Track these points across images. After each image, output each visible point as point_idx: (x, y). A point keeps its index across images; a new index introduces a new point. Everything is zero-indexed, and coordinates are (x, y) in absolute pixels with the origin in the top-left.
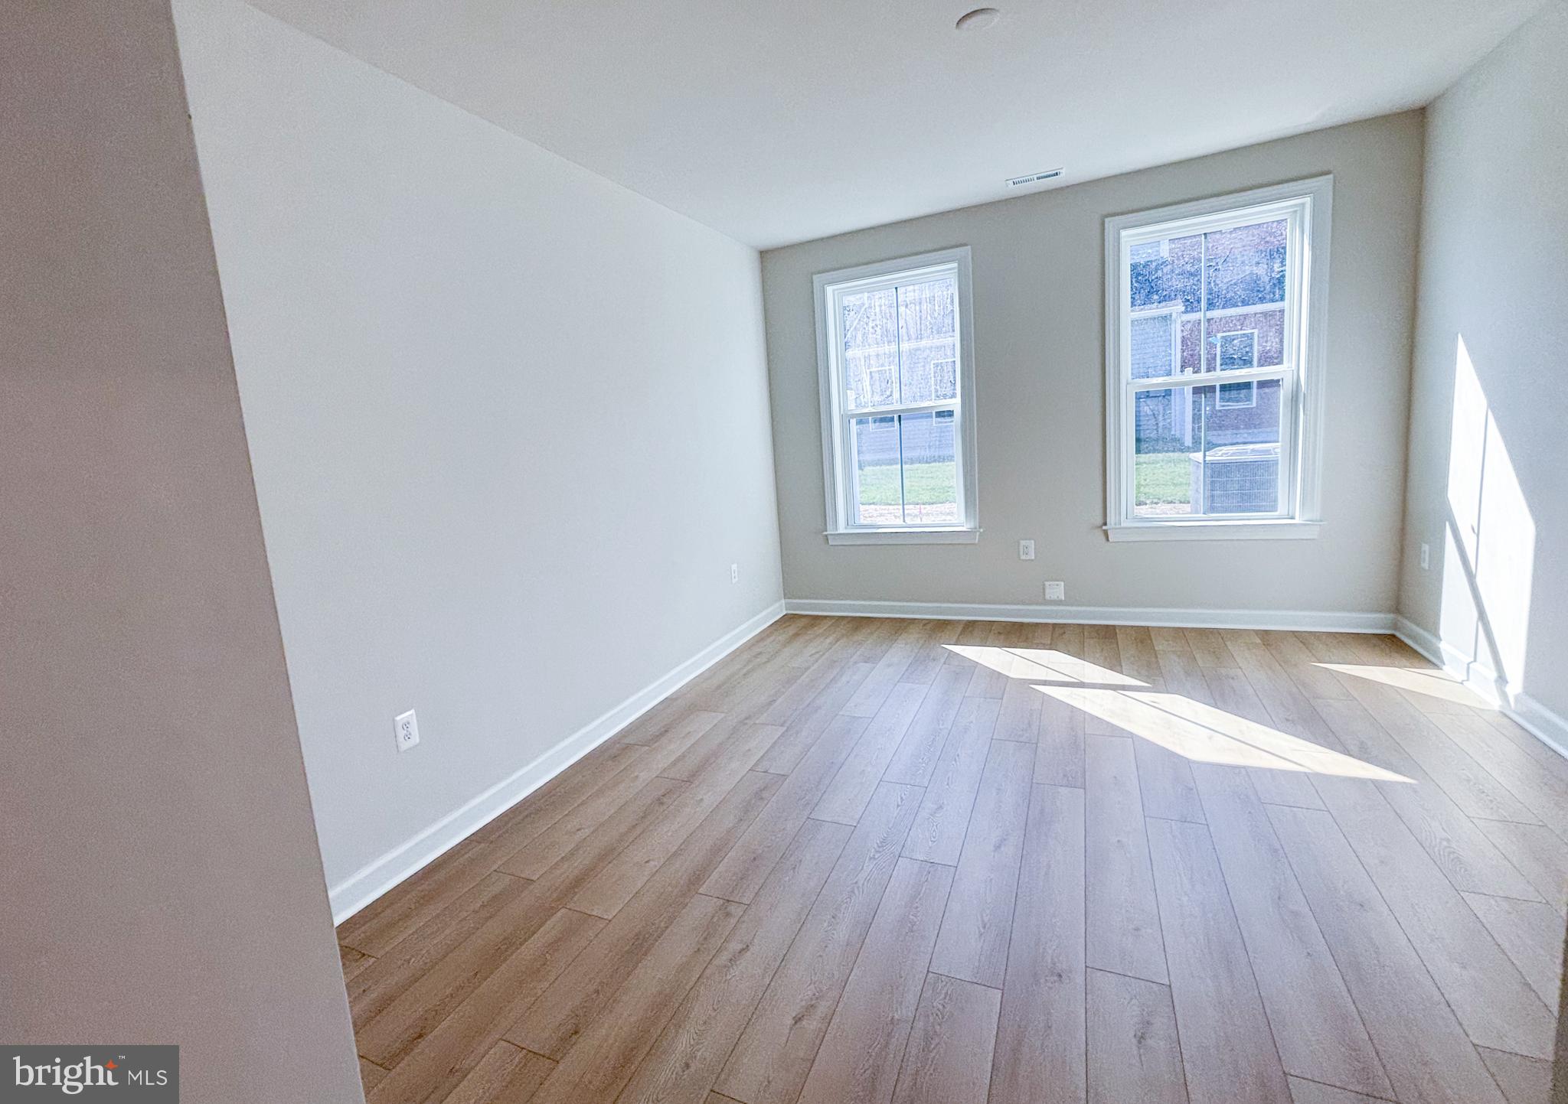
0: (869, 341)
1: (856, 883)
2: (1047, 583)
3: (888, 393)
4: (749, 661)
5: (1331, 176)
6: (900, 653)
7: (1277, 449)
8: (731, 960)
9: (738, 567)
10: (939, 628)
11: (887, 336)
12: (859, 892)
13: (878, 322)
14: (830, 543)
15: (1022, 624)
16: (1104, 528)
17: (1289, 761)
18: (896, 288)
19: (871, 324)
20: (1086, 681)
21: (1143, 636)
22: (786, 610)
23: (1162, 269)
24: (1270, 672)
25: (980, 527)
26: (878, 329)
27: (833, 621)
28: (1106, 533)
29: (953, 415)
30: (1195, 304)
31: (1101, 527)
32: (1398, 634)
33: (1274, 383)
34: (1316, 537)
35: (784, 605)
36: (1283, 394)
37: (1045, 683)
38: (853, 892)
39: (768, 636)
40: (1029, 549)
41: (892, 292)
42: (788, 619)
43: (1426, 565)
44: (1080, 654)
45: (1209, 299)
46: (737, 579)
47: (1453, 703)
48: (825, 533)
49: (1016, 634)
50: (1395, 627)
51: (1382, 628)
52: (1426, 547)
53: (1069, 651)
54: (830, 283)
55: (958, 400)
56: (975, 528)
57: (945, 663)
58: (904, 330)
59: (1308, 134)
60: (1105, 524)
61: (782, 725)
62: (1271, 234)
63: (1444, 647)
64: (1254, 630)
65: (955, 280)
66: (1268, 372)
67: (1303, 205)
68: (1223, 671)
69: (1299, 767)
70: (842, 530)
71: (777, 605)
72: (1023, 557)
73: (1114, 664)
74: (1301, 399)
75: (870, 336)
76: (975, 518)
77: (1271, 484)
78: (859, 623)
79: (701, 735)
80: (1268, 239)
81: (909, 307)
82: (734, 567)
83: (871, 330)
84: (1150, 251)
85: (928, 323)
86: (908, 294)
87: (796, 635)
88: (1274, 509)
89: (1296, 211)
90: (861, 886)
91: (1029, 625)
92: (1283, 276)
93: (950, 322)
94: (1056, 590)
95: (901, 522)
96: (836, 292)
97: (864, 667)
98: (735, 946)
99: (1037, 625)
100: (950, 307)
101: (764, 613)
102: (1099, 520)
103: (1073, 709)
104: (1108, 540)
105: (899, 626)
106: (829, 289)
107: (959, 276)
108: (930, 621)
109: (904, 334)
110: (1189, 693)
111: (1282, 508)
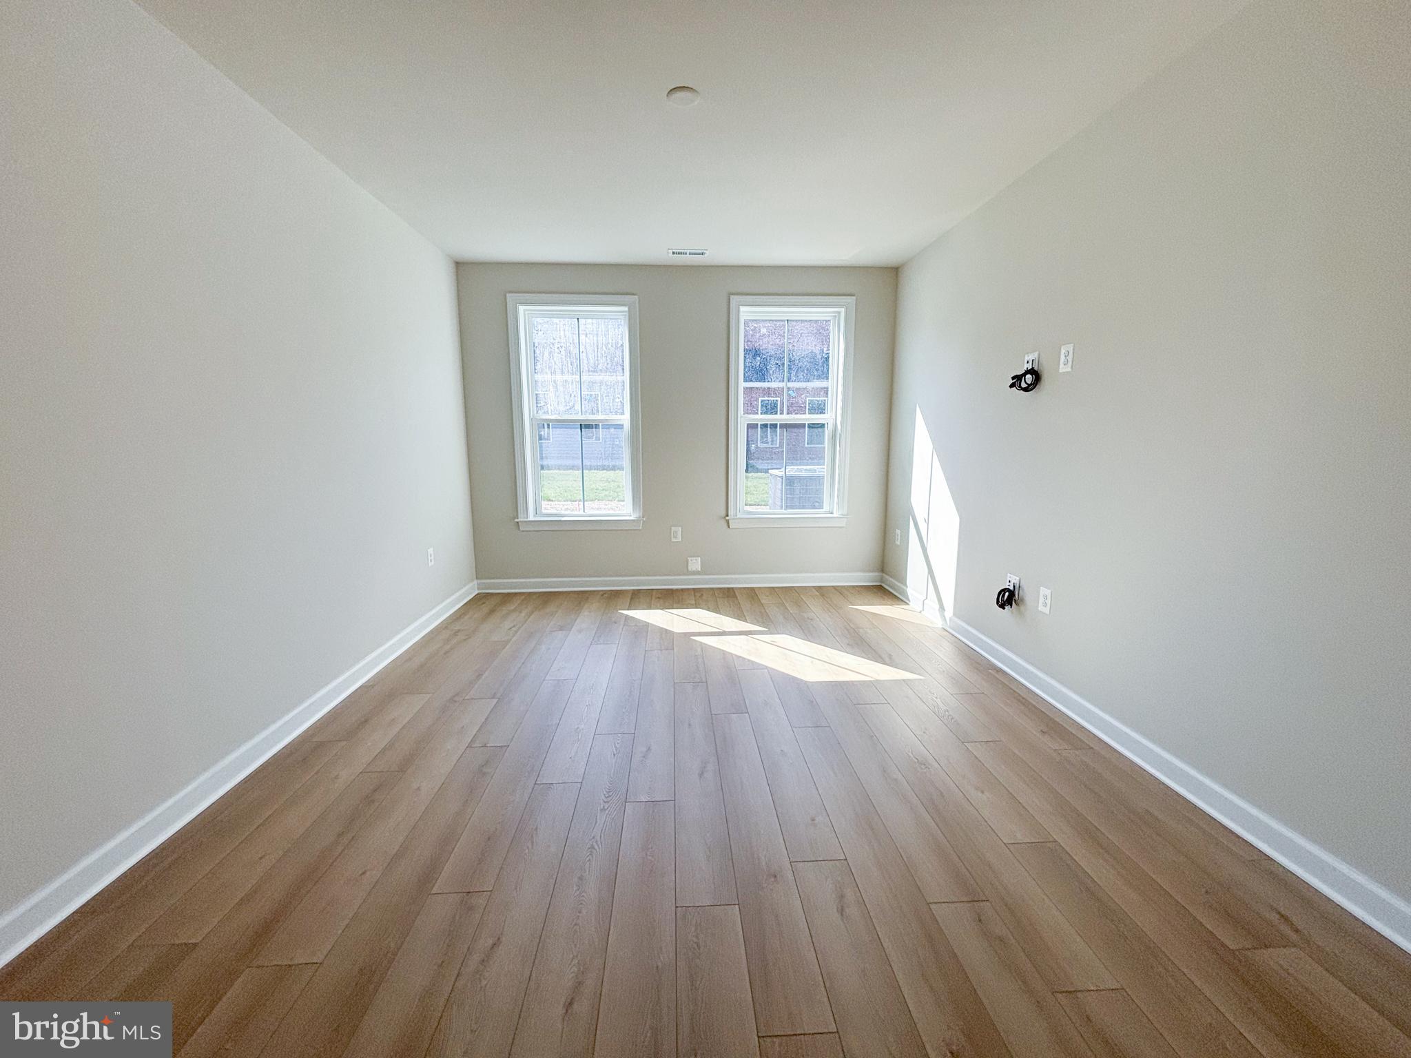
0: (555, 359)
1: (593, 838)
2: (689, 559)
3: (571, 404)
4: (448, 640)
5: (854, 298)
6: (586, 620)
7: (822, 470)
8: (483, 961)
9: (434, 551)
10: (613, 598)
11: (570, 358)
12: (598, 846)
13: (562, 345)
14: (521, 529)
15: (672, 590)
16: (727, 518)
17: (863, 674)
18: (578, 319)
19: (556, 346)
20: (727, 630)
21: (752, 593)
22: (478, 589)
23: (762, 339)
24: (830, 614)
25: (643, 517)
26: (563, 350)
27: (523, 597)
28: (728, 522)
29: (623, 428)
30: (781, 367)
31: (725, 517)
32: (883, 585)
33: (822, 426)
34: (844, 525)
35: (476, 586)
36: (827, 432)
37: (700, 634)
38: (592, 847)
39: (464, 614)
40: (677, 534)
41: (574, 321)
42: (479, 599)
43: (898, 543)
44: (716, 610)
45: (789, 365)
46: (433, 563)
47: (921, 625)
48: (516, 520)
49: (670, 598)
50: (882, 580)
51: (876, 582)
52: (898, 532)
53: (709, 608)
54: (522, 303)
55: (627, 416)
56: (640, 517)
57: (624, 625)
58: (584, 354)
59: (836, 267)
60: (727, 516)
61: (493, 698)
62: (823, 328)
63: (910, 591)
64: (814, 587)
65: (625, 320)
66: (817, 418)
67: (839, 313)
68: (805, 615)
69: (864, 677)
70: (531, 518)
71: (471, 585)
72: (674, 540)
73: (740, 616)
74: (838, 436)
75: (556, 354)
76: (640, 510)
77: (819, 491)
78: (547, 598)
79: (407, 719)
80: (821, 331)
81: (588, 336)
82: (431, 551)
83: (556, 350)
84: (756, 325)
85: (603, 352)
86: (588, 324)
87: (492, 611)
88: (821, 507)
89: (836, 316)
90: (599, 839)
91: (677, 590)
92: (828, 357)
93: (621, 354)
94: (695, 564)
95: (581, 512)
96: (527, 312)
97: (560, 634)
98: (485, 942)
99: (682, 590)
100: (620, 343)
101: (457, 594)
102: (724, 513)
103: (724, 653)
104: (729, 527)
105: (581, 598)
106: (521, 308)
107: (629, 320)
108: (605, 592)
109: (585, 358)
110: (790, 632)
111: (826, 507)
